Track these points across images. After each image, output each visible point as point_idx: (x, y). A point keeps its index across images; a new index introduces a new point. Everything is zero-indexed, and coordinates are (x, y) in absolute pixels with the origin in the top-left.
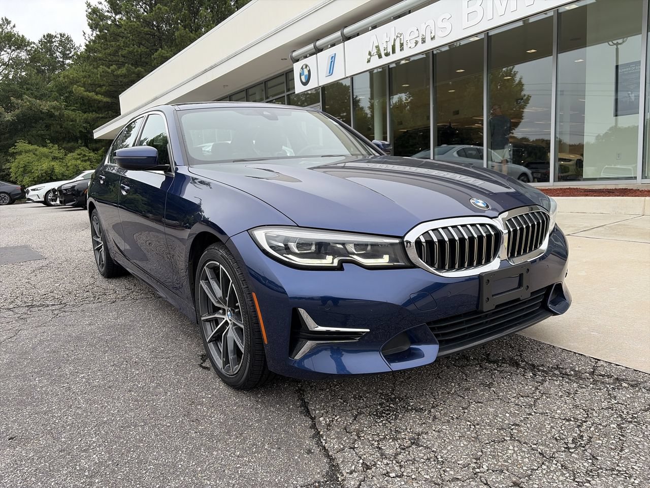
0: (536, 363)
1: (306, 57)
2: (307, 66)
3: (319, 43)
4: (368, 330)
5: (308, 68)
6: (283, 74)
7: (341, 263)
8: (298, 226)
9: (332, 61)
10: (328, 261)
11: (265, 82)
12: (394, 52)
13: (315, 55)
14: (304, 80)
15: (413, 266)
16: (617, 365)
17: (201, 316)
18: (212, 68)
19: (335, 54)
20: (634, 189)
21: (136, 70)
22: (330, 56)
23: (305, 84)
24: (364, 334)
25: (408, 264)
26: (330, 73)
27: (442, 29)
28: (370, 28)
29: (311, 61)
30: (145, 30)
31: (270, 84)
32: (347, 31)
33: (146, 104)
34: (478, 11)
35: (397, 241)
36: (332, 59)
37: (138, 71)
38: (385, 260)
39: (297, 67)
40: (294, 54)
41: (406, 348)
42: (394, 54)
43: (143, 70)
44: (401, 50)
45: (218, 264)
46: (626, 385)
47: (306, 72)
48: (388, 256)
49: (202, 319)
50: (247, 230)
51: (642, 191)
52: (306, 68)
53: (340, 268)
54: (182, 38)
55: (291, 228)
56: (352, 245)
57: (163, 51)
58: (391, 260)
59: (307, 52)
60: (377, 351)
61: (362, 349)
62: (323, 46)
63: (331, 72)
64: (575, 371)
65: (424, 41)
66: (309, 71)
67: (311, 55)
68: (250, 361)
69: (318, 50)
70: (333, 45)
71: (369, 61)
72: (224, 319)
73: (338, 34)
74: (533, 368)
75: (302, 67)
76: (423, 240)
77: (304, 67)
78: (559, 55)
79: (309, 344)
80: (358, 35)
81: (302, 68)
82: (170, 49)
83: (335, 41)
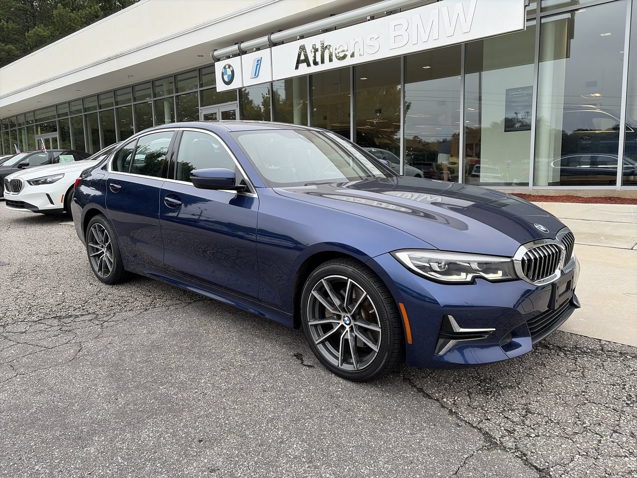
0: (561, 345)
1: (229, 57)
2: (230, 66)
3: (243, 45)
4: (494, 329)
5: (231, 68)
6: (196, 70)
7: (474, 278)
8: (438, 250)
9: (257, 65)
10: (463, 277)
11: (175, 76)
12: (323, 62)
13: (239, 57)
14: (226, 79)
15: (518, 279)
16: (615, 343)
17: (308, 322)
18: (117, 57)
19: (261, 58)
20: (528, 194)
21: (7, 47)
22: (255, 59)
23: (228, 83)
24: (491, 332)
25: (515, 277)
26: (255, 75)
27: (371, 47)
28: (298, 37)
29: (235, 62)
30: (18, 5)
31: (179, 78)
32: (275, 37)
33: (30, 88)
34: (403, 35)
35: (509, 260)
36: (258, 62)
37: (9, 48)
38: (499, 275)
39: (219, 67)
40: (216, 53)
41: (509, 341)
42: (323, 64)
43: (14, 48)
44: (330, 61)
45: (346, 278)
46: (630, 357)
47: (229, 72)
48: (501, 271)
49: (310, 324)
50: (389, 252)
51: (534, 196)
52: (229, 68)
53: (472, 282)
54: (61, 17)
55: (434, 252)
56: (476, 264)
57: (39, 29)
58: (503, 275)
59: (230, 52)
60: (498, 345)
61: (489, 344)
62: (247, 49)
63: (257, 74)
64: (590, 349)
65: (352, 56)
66: (233, 72)
67: (235, 56)
68: (387, 358)
69: (242, 52)
70: (258, 49)
71: (297, 68)
72: (339, 323)
73: (265, 39)
74: (560, 348)
75: (225, 66)
76: (526, 259)
77: (227, 67)
78: (466, 75)
79: (452, 343)
80: (283, 43)
81: (225, 68)
82: (47, 28)
83: (260, 45)
